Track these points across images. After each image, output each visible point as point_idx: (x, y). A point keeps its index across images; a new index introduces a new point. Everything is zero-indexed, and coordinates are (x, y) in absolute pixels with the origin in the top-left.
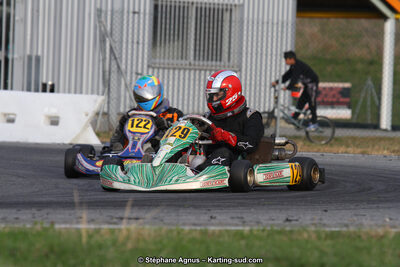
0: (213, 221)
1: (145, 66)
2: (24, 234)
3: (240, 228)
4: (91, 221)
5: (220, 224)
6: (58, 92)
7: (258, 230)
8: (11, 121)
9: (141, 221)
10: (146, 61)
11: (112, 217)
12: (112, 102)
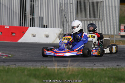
0: (95, 66)
2: (38, 70)
3: (103, 68)
4: (58, 66)
5: (97, 67)
6: (48, 27)
7: (108, 69)
8: (34, 36)
9: (73, 66)
10: (74, 18)
11: (64, 65)
12: (64, 31)
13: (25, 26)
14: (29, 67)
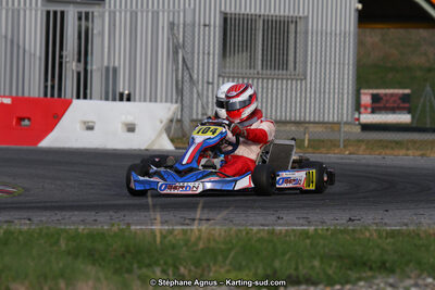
0: (280, 221)
1: (216, 76)
2: (102, 235)
3: (306, 228)
4: (162, 223)
5: (287, 224)
6: (135, 101)
7: (322, 230)
8: (90, 128)
9: (211, 222)
10: (216, 71)
11: (185, 219)
12: (185, 110)
13: (60, 95)
14: (73, 227)
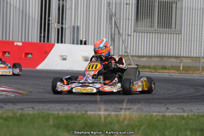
0: (168, 110)
1: (132, 31)
2: (72, 117)
3: (182, 114)
4: (106, 110)
5: (172, 112)
6: (88, 44)
7: (191, 115)
8: (65, 59)
9: (130, 110)
10: (133, 29)
11: (116, 108)
12: (115, 50)
13: (48, 41)
14: (56, 112)
